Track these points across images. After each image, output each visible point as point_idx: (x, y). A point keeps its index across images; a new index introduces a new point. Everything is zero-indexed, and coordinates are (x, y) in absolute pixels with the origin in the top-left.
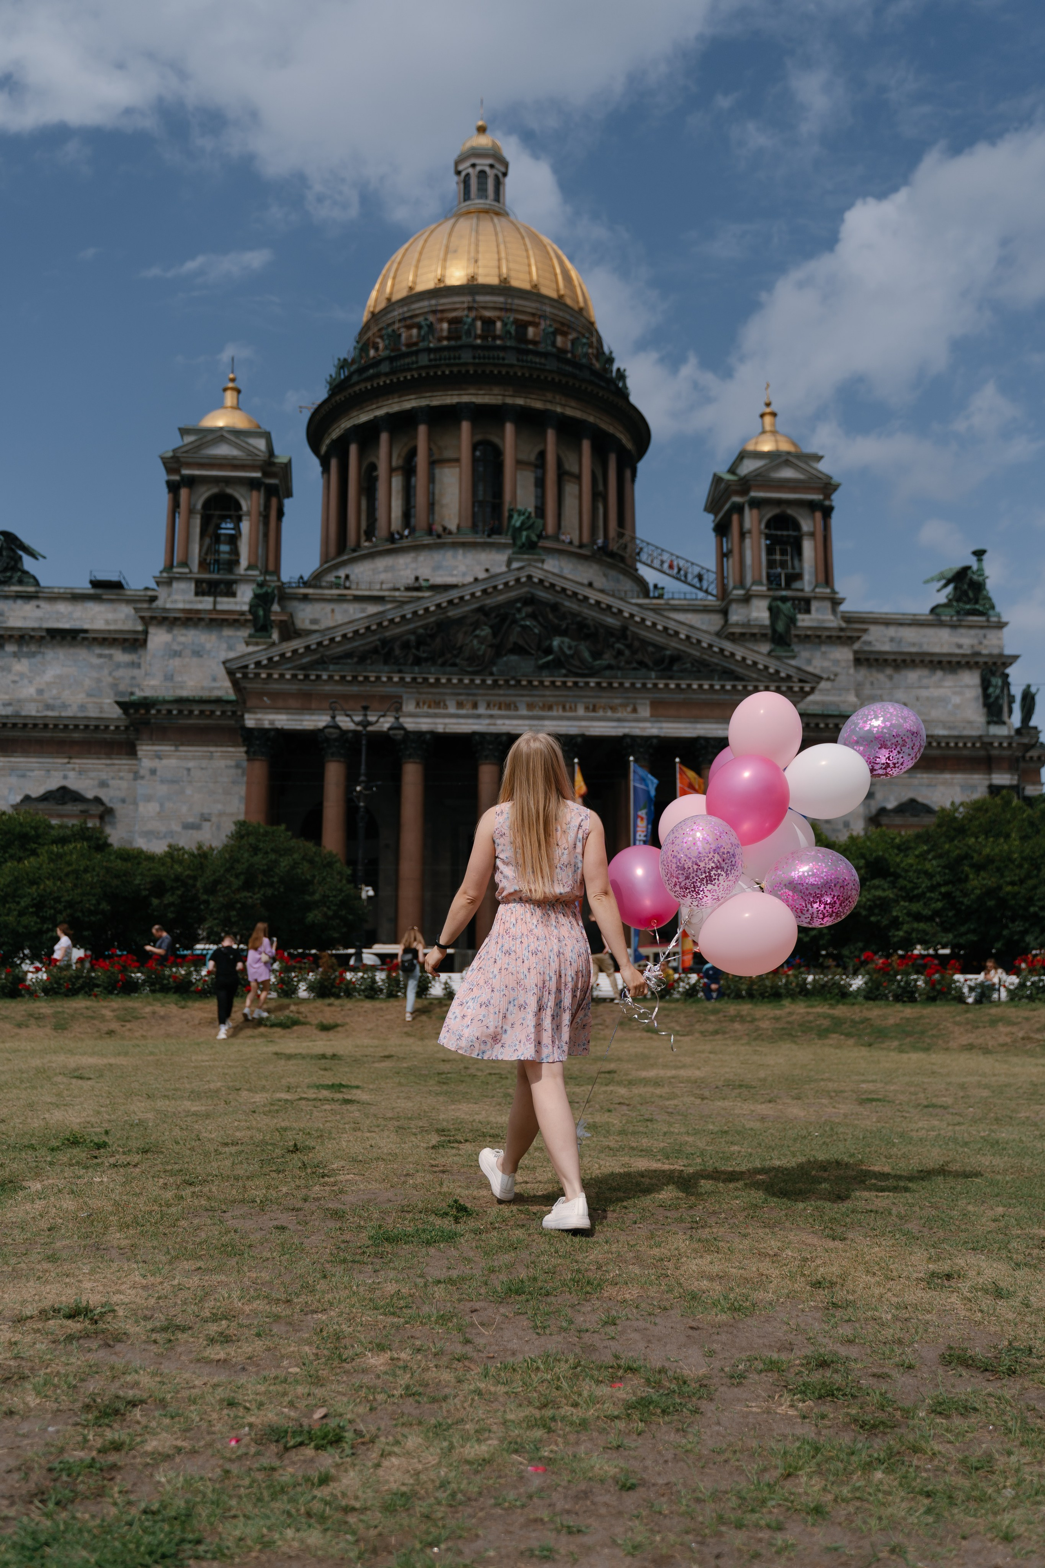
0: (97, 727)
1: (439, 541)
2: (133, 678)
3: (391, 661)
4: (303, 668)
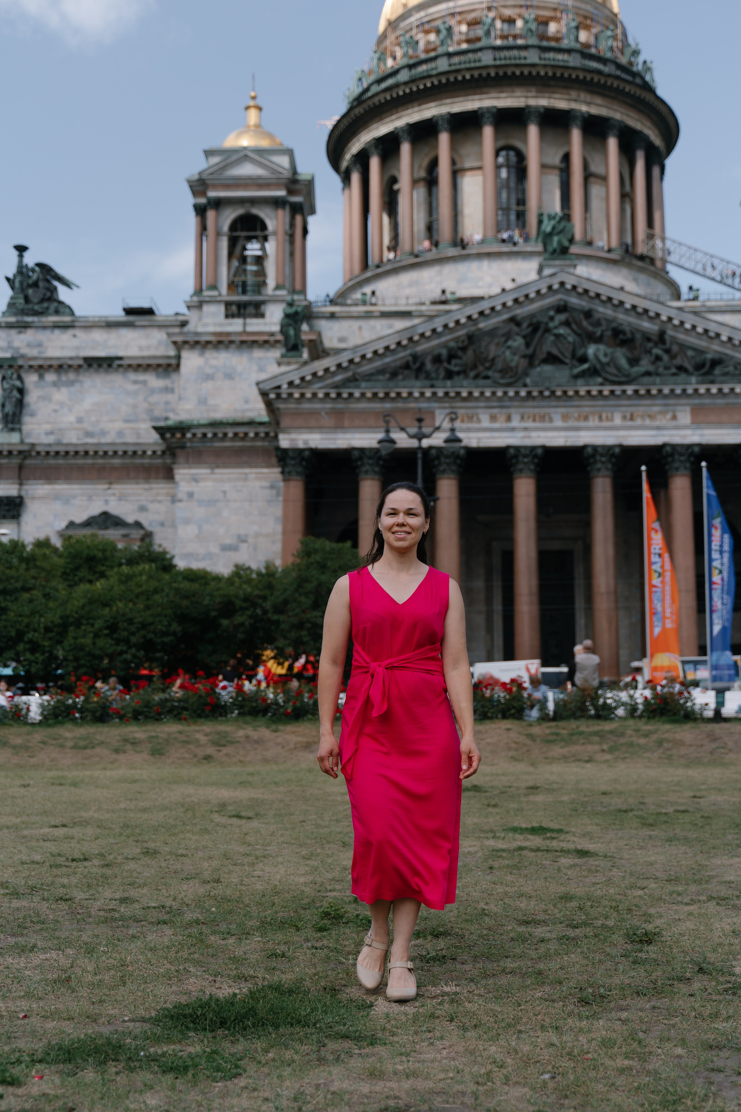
0: (135, 453)
1: (464, 252)
2: (167, 403)
3: (423, 375)
4: (336, 386)
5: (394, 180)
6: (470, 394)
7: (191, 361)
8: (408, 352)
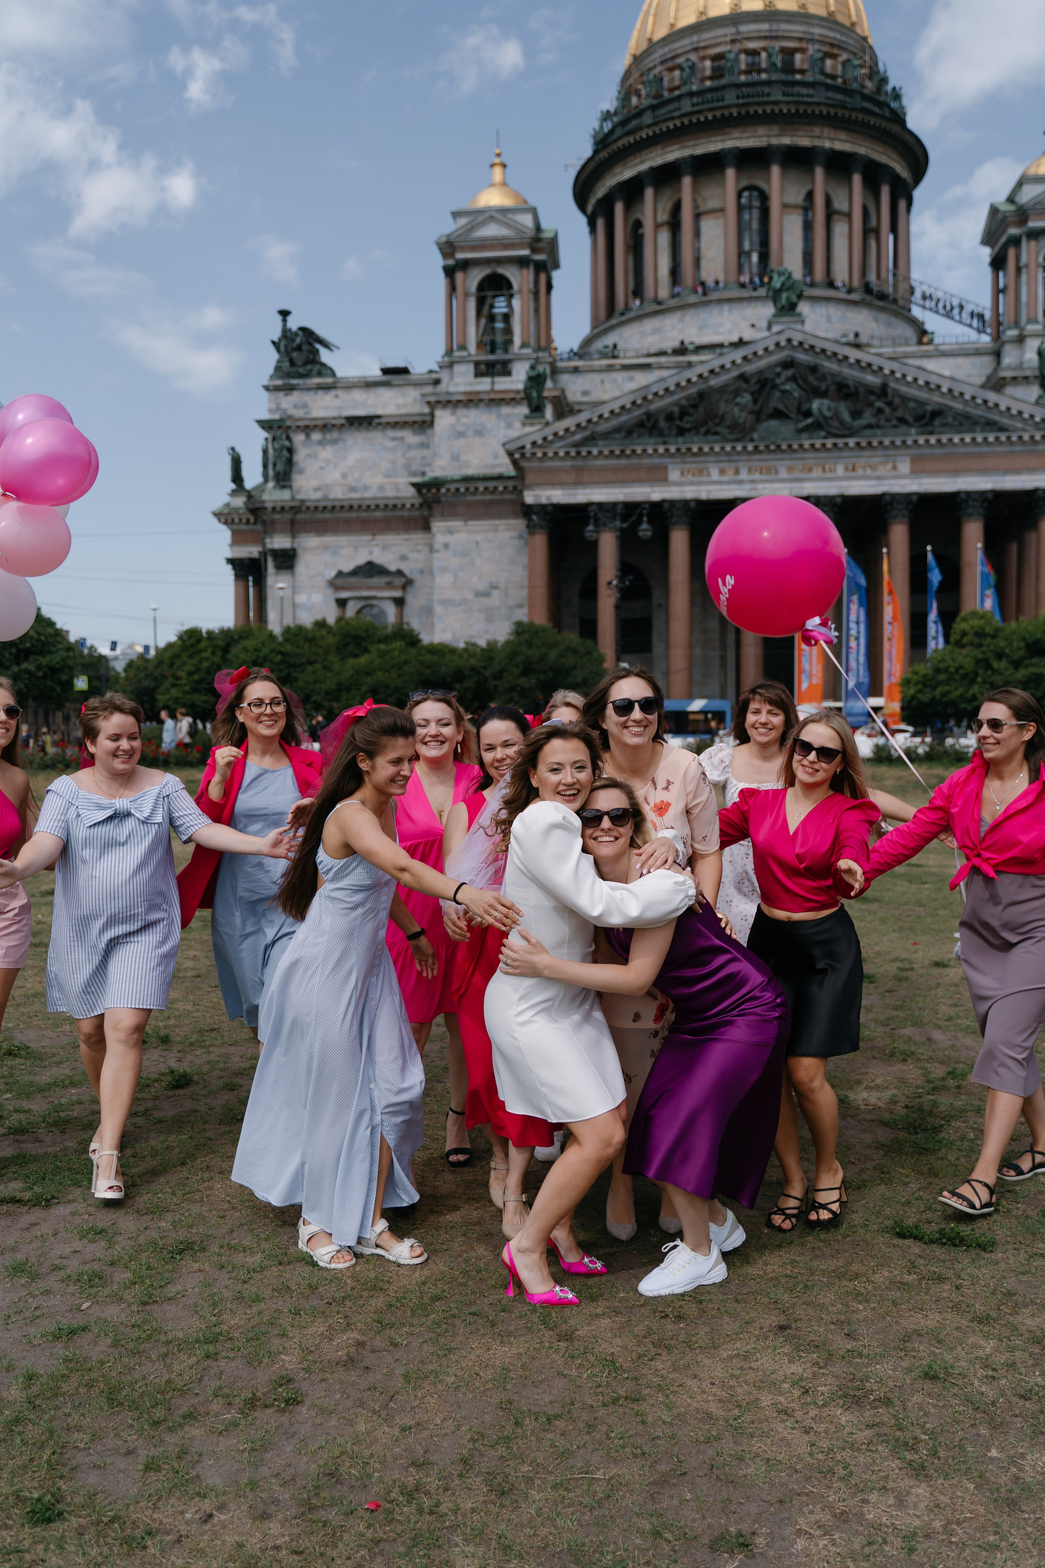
0: (395, 506)
2: (424, 458)
3: (656, 433)
4: (576, 445)
5: (638, 224)
6: (701, 449)
7: (444, 419)
8: (643, 410)
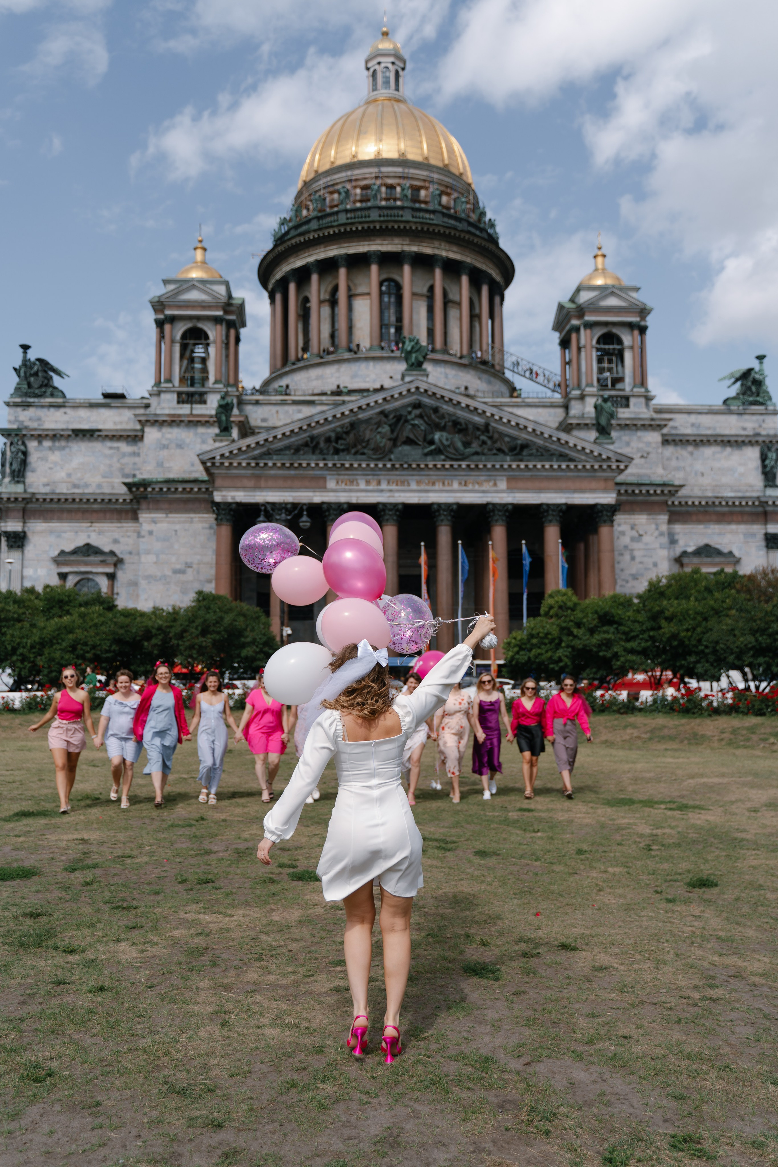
0: (110, 500)
1: (355, 356)
2: (135, 464)
3: (318, 451)
4: (254, 458)
5: (306, 300)
6: (351, 465)
7: (152, 434)
8: (307, 434)
